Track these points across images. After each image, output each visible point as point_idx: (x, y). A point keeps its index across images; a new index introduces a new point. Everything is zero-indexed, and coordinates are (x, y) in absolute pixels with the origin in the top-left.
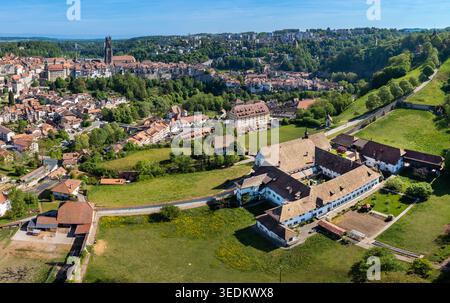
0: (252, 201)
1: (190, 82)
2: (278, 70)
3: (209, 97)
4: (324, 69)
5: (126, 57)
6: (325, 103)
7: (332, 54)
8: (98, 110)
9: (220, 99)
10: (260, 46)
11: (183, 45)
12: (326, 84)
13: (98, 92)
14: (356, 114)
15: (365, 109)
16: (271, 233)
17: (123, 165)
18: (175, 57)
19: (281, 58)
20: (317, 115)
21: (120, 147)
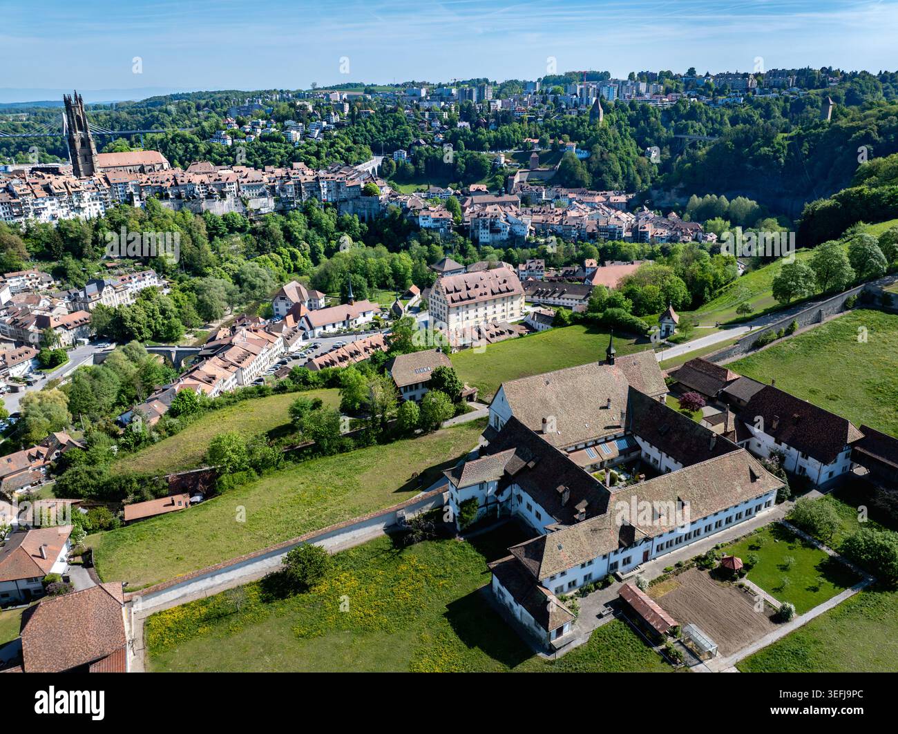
0: (483, 521)
1: (328, 219)
2: (549, 183)
3: (378, 255)
4: (667, 186)
5: (138, 156)
6: (665, 275)
7: (693, 145)
8: (80, 315)
9: (404, 260)
10: (504, 118)
11: (300, 116)
12: (672, 227)
13: (71, 263)
14: (744, 309)
15: (767, 300)
16: (520, 611)
17: (177, 457)
18: (280, 150)
19: (557, 152)
20: (642, 306)
21: (160, 407)
